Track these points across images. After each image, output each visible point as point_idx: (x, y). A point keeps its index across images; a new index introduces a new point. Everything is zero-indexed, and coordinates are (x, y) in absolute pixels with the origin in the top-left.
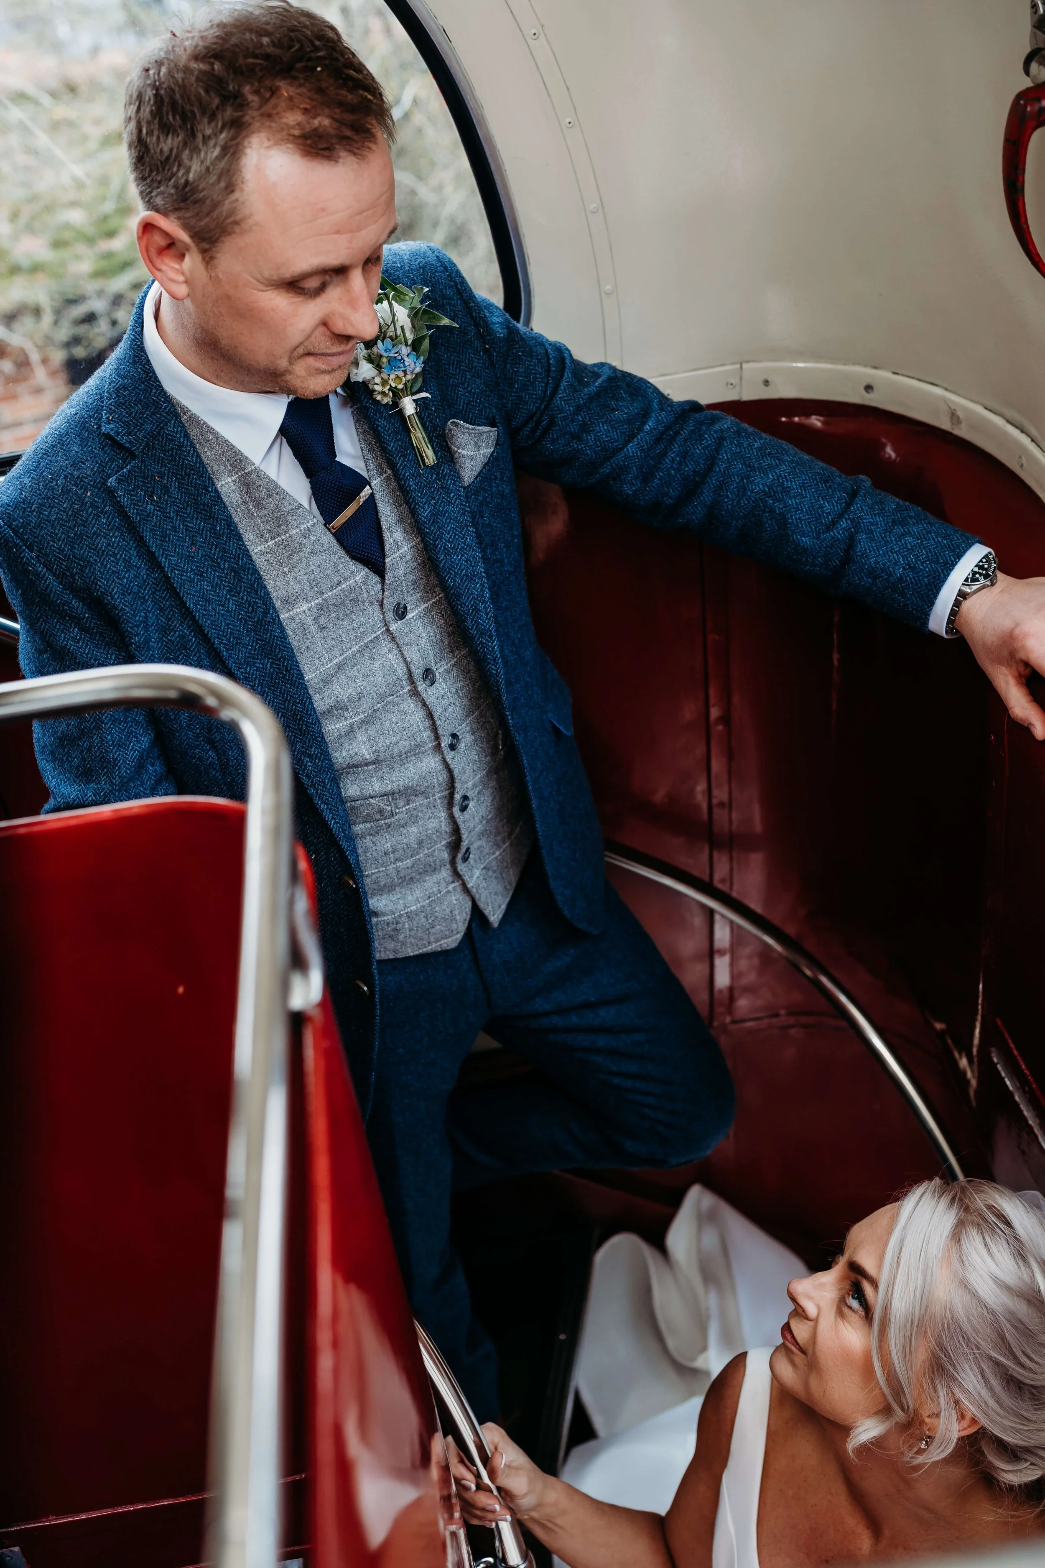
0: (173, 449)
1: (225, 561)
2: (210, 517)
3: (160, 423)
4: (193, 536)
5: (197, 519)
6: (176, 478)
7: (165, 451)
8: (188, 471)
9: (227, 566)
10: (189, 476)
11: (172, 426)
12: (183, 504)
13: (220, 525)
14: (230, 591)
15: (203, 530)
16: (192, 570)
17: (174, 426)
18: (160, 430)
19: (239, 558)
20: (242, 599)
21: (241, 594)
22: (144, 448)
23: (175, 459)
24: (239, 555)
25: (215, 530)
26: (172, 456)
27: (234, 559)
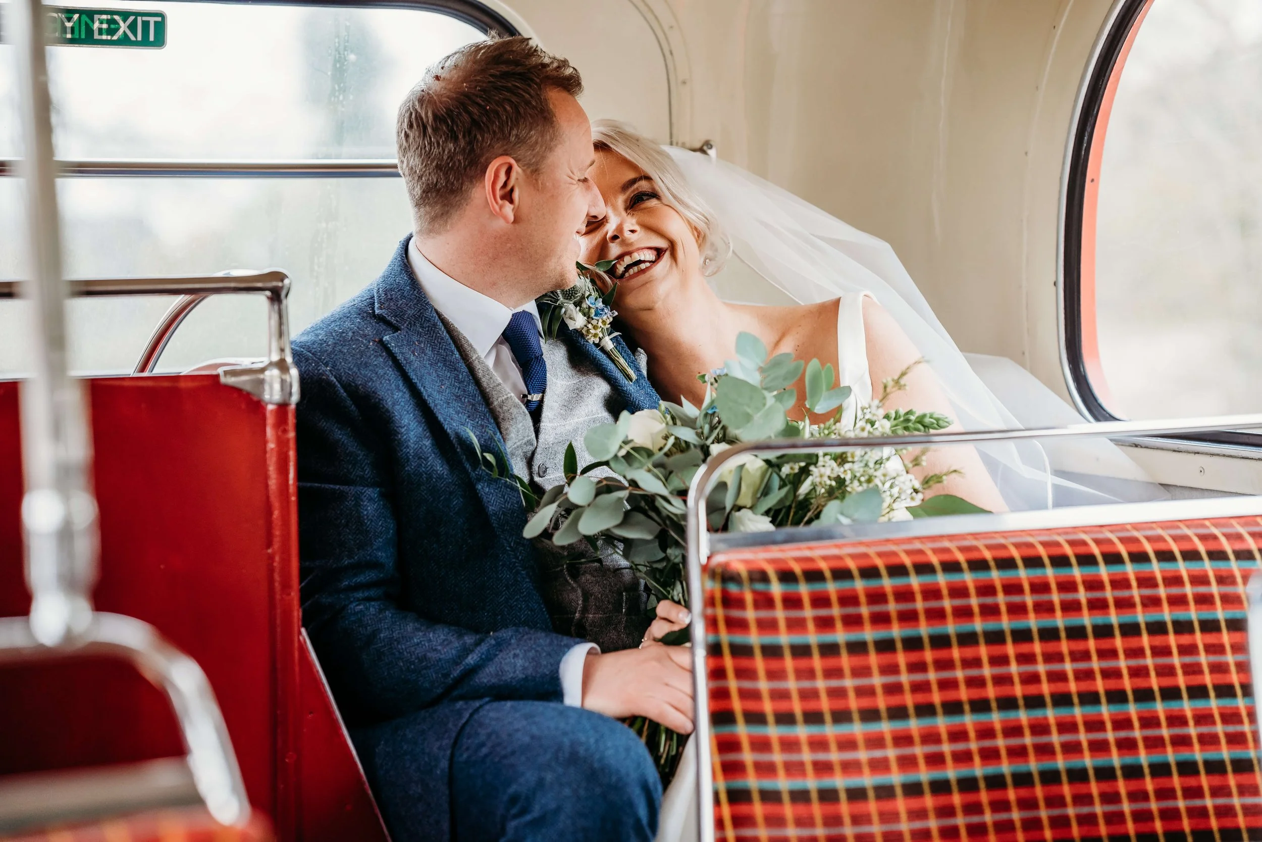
0: (429, 327)
1: (465, 397)
2: (455, 369)
3: (420, 310)
4: (443, 380)
5: (445, 370)
6: (431, 345)
7: (423, 327)
8: (439, 340)
9: (466, 401)
10: (440, 343)
11: (429, 312)
12: (435, 361)
13: (462, 375)
14: (469, 417)
15: (449, 377)
16: (441, 400)
17: (431, 313)
18: (421, 314)
19: (475, 396)
20: (478, 422)
21: (477, 420)
22: (408, 325)
23: (430, 333)
24: (475, 394)
25: (459, 378)
26: (428, 331)
27: (472, 396)
